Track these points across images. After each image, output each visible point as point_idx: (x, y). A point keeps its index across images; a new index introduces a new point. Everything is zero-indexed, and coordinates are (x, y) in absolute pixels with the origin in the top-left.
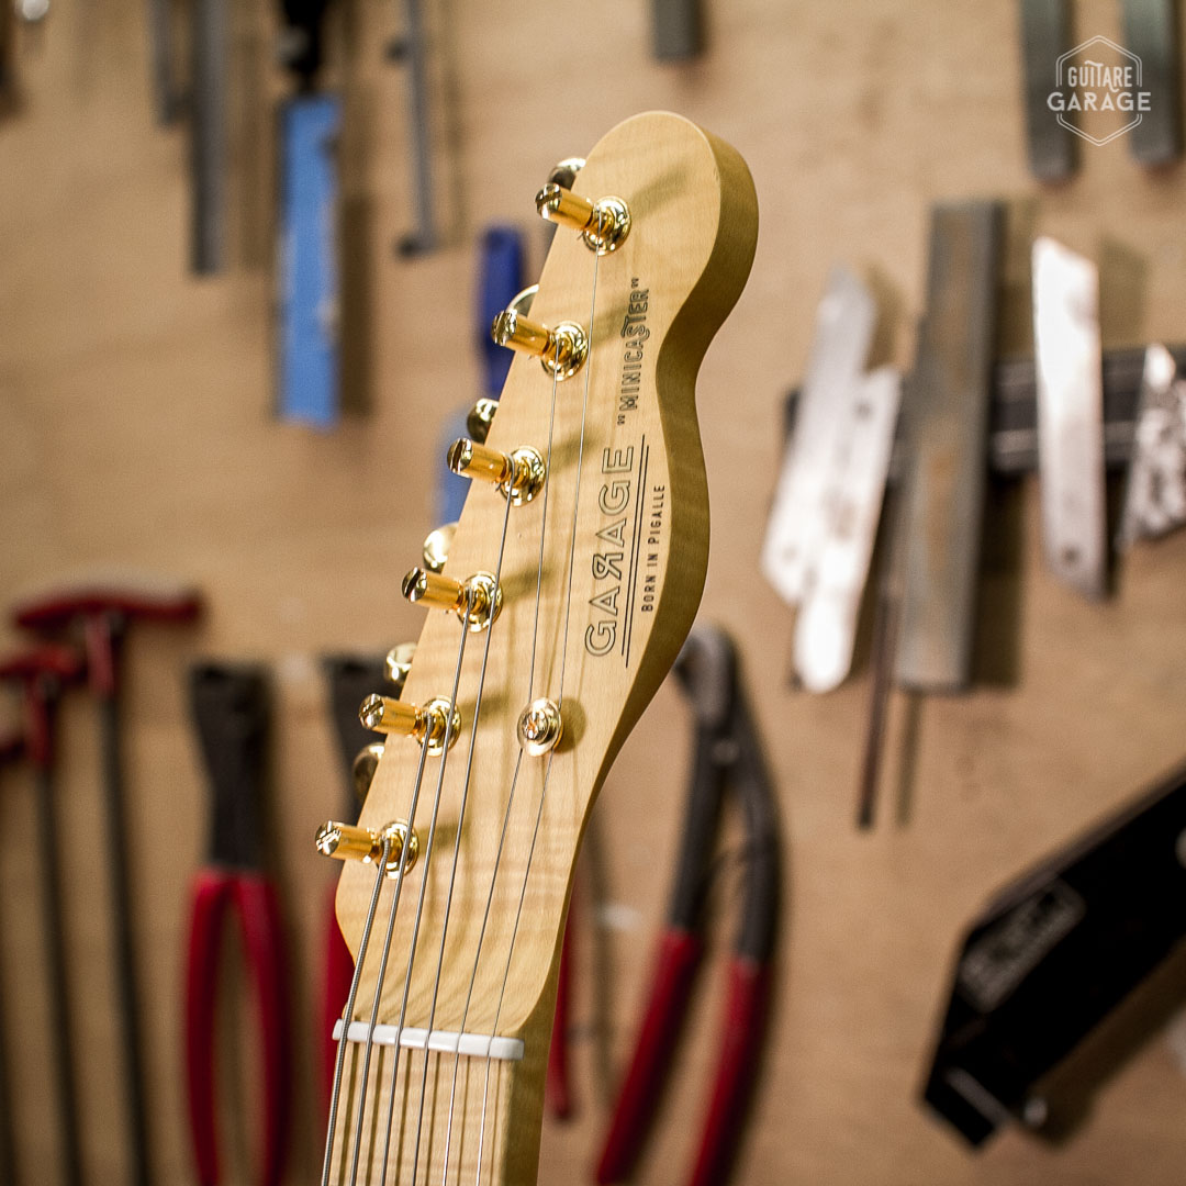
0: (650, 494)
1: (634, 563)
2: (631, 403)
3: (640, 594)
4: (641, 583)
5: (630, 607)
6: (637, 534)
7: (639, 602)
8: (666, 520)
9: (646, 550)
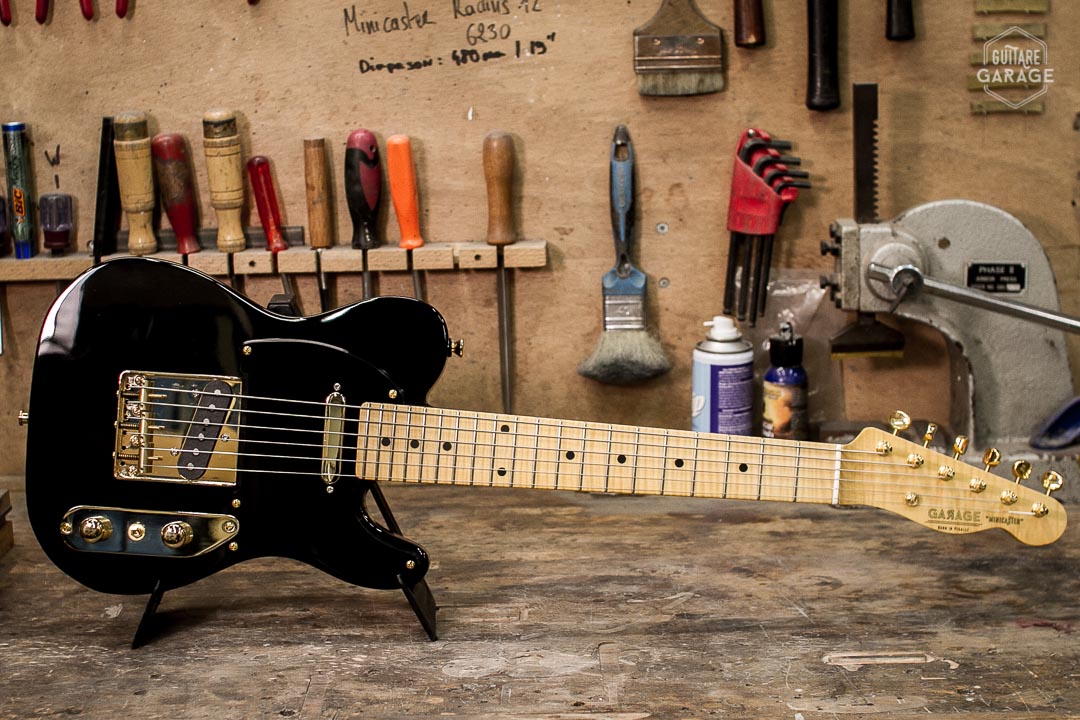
0: (967, 527)
1: (951, 523)
2: (991, 520)
3: (943, 525)
4: (945, 525)
5: (939, 522)
6: (958, 524)
7: (940, 525)
8: (960, 532)
9: (953, 527)
